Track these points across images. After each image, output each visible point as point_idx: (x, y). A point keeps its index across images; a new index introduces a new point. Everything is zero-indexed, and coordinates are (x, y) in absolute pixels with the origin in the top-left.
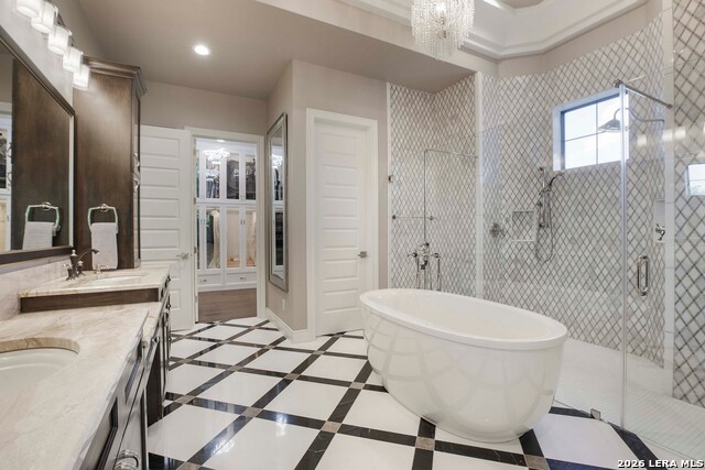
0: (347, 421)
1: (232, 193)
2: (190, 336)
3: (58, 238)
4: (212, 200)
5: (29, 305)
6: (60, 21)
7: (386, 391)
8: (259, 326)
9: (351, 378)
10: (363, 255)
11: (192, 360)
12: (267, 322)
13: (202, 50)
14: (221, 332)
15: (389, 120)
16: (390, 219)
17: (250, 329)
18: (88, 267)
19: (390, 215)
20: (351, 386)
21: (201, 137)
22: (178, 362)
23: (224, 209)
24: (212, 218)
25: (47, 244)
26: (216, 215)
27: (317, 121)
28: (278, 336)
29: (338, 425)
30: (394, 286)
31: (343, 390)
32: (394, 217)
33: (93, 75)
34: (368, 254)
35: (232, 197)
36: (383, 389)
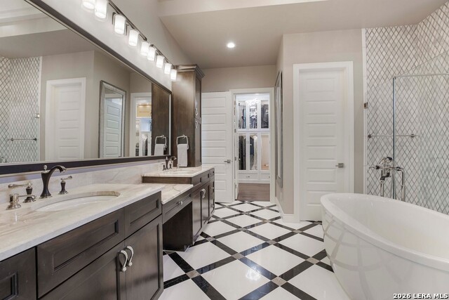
0: (292, 282)
1: (265, 124)
2: (229, 207)
3: (166, 152)
4: (253, 129)
5: (146, 180)
6: (159, 53)
7: (332, 270)
8: (268, 208)
9: (311, 254)
10: (341, 166)
11: (224, 220)
12: (275, 205)
13: (231, 45)
14: (246, 207)
15: (365, 58)
16: (366, 138)
17: (262, 208)
18: (175, 165)
19: (366, 134)
20: (308, 260)
21: (238, 94)
22: (217, 219)
23: (259, 134)
24: (253, 140)
25: (162, 154)
26: (255, 138)
27: (301, 72)
28: (277, 215)
29: (284, 282)
30: (369, 193)
31: (301, 260)
32: (370, 136)
33: (179, 73)
34: (346, 164)
35: (264, 127)
36: (330, 268)
